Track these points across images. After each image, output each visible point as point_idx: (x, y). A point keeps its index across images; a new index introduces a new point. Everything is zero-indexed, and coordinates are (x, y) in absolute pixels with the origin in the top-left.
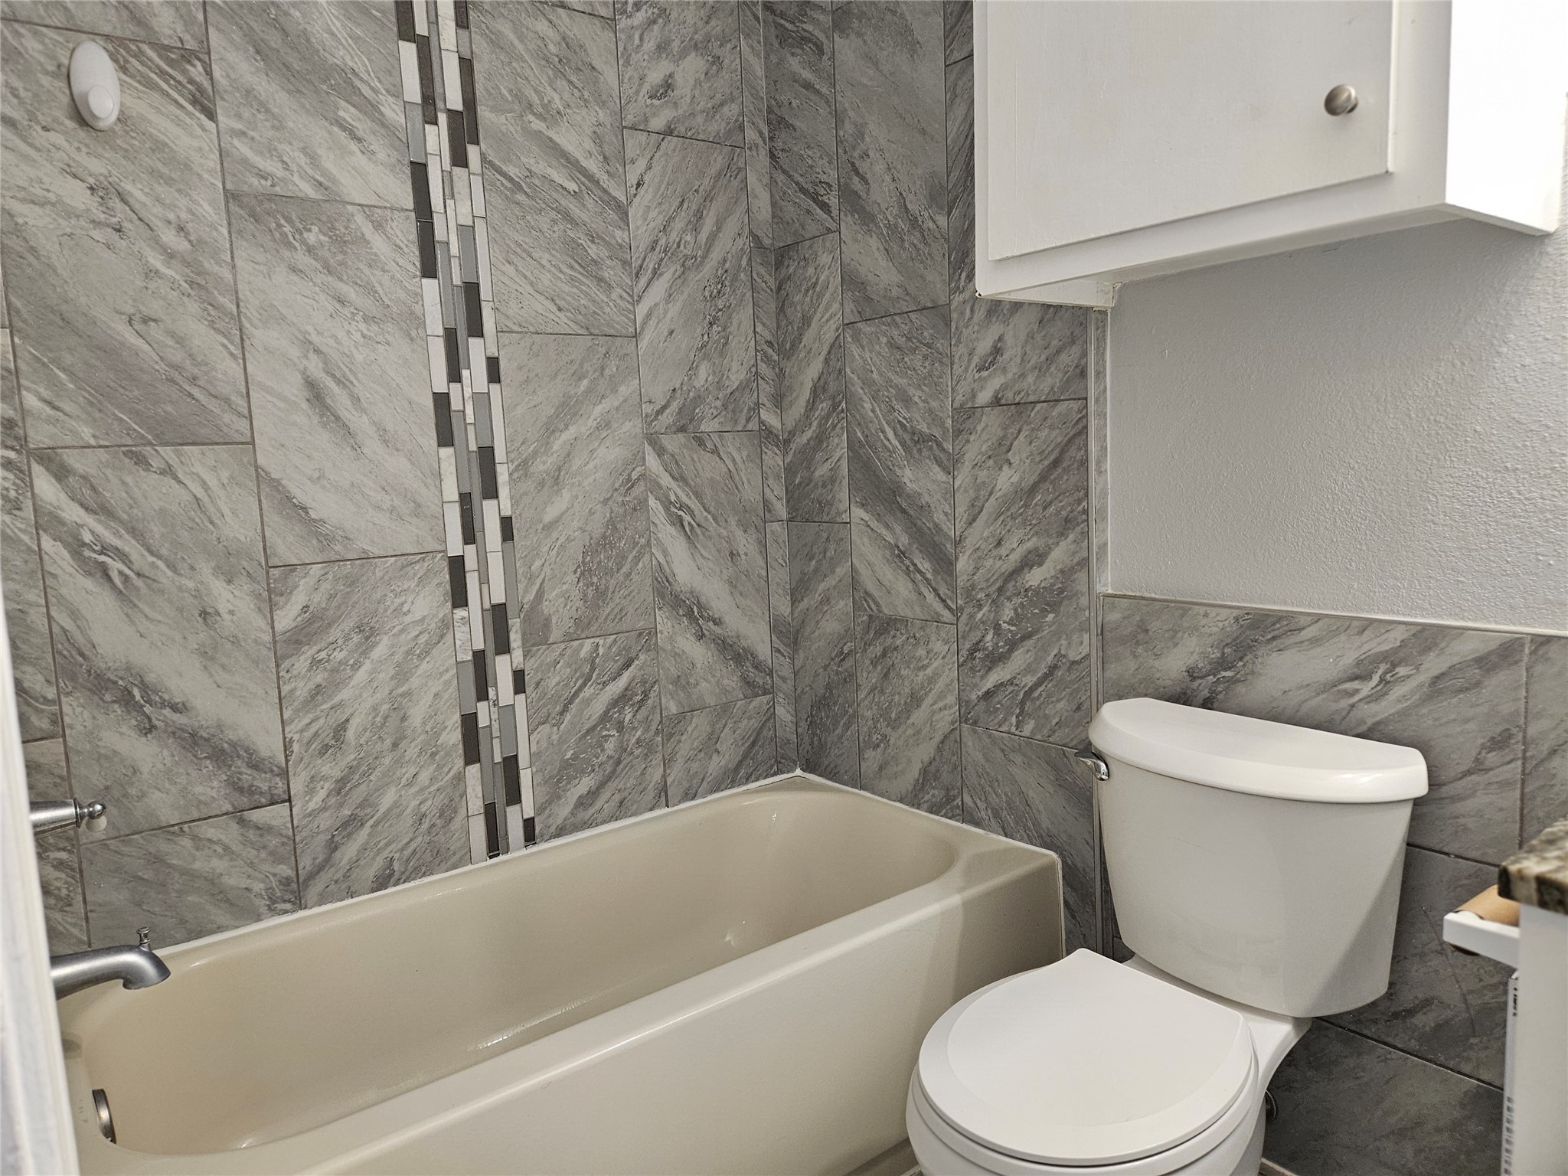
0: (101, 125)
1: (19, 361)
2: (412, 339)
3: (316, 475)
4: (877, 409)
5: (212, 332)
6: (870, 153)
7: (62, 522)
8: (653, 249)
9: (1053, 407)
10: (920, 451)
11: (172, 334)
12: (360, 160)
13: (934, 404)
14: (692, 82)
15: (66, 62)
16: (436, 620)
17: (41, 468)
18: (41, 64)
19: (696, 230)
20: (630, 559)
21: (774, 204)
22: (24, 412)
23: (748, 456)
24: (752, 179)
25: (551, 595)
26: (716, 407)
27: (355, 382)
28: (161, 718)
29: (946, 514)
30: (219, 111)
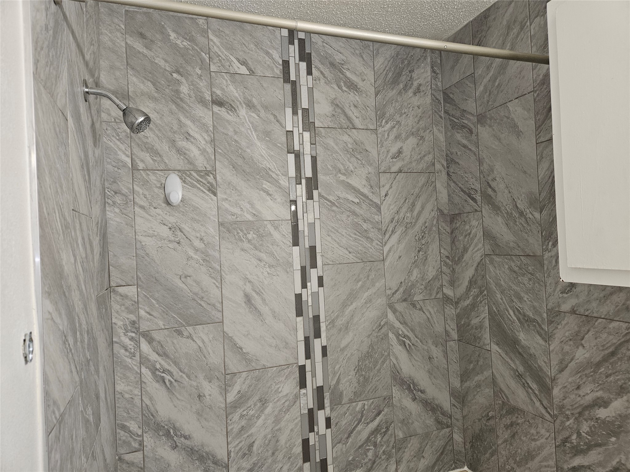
0: (175, 204)
1: (139, 297)
2: (287, 272)
3: (246, 333)
4: (504, 299)
5: (210, 278)
6: (497, 179)
7: (149, 360)
8: (392, 222)
9: (610, 323)
10: (528, 325)
11: (195, 281)
12: (270, 203)
13: (536, 304)
14: (411, 149)
15: (164, 182)
16: (292, 395)
17: (144, 339)
18: (155, 184)
19: (412, 211)
20: (380, 363)
21: (449, 195)
22: (139, 317)
23: (437, 310)
24: (438, 185)
25: (343, 381)
26: (421, 289)
27: (264, 293)
28: (180, 442)
29: (545, 362)
30: (218, 192)
